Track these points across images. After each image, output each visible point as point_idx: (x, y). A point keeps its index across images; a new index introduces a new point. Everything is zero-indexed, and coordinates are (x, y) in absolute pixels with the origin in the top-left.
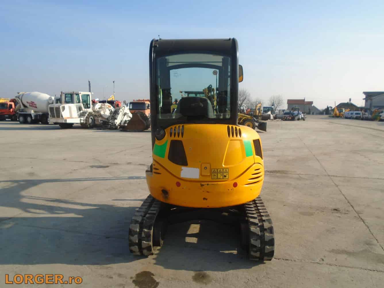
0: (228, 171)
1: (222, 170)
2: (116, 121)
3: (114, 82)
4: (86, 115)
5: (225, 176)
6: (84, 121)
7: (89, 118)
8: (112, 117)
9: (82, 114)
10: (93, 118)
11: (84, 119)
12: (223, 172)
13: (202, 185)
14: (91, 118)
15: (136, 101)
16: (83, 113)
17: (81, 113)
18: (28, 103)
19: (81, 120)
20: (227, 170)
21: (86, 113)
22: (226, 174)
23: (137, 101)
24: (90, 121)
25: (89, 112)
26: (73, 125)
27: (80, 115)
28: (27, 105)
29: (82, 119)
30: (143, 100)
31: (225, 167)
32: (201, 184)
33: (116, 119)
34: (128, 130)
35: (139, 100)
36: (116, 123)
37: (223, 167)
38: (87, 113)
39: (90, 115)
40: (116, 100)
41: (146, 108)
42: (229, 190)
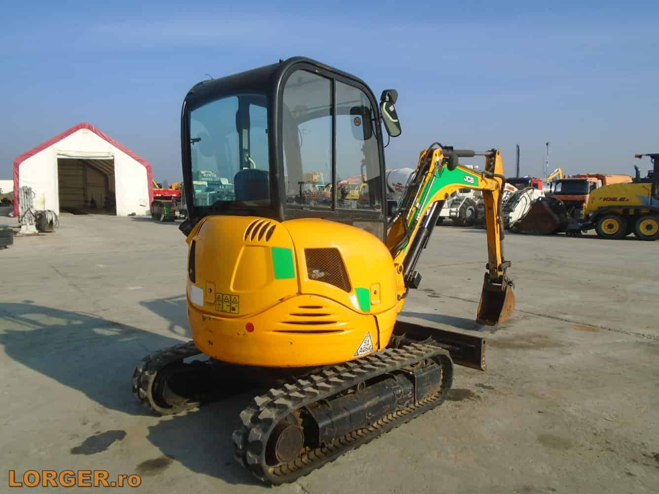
0: (238, 300)
1: (229, 297)
2: (511, 214)
3: (547, 144)
4: (462, 204)
5: (234, 309)
6: (457, 213)
7: (466, 208)
8: (505, 207)
9: (455, 202)
10: (473, 209)
11: (457, 210)
12: (231, 300)
13: (204, 319)
14: (471, 209)
15: (571, 178)
16: (457, 200)
17: (453, 200)
18: (394, 185)
19: (451, 212)
20: (237, 298)
21: (461, 200)
22: (236, 304)
23: (574, 177)
24: (469, 213)
25: (467, 198)
26: (444, 220)
27: (452, 205)
28: (393, 188)
29: (454, 209)
30: (585, 176)
31: (234, 293)
32: (203, 316)
33: (512, 211)
34: (524, 232)
35: (579, 176)
36: (511, 218)
37: (231, 292)
38: (463, 200)
39: (467, 203)
40: (533, 178)
41: (589, 191)
42: (238, 334)
